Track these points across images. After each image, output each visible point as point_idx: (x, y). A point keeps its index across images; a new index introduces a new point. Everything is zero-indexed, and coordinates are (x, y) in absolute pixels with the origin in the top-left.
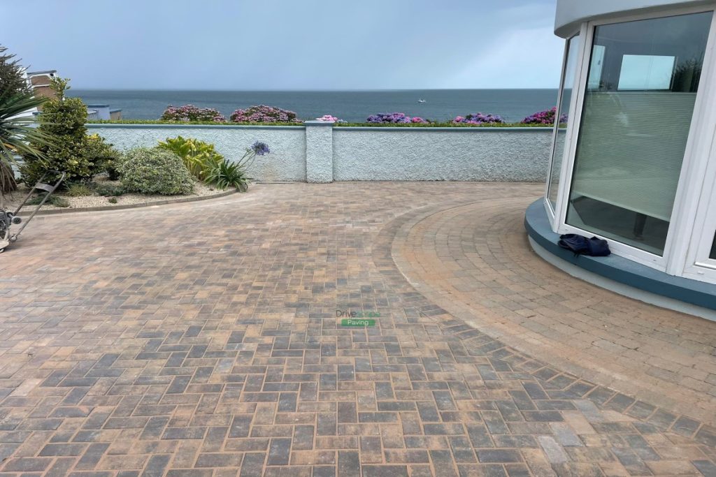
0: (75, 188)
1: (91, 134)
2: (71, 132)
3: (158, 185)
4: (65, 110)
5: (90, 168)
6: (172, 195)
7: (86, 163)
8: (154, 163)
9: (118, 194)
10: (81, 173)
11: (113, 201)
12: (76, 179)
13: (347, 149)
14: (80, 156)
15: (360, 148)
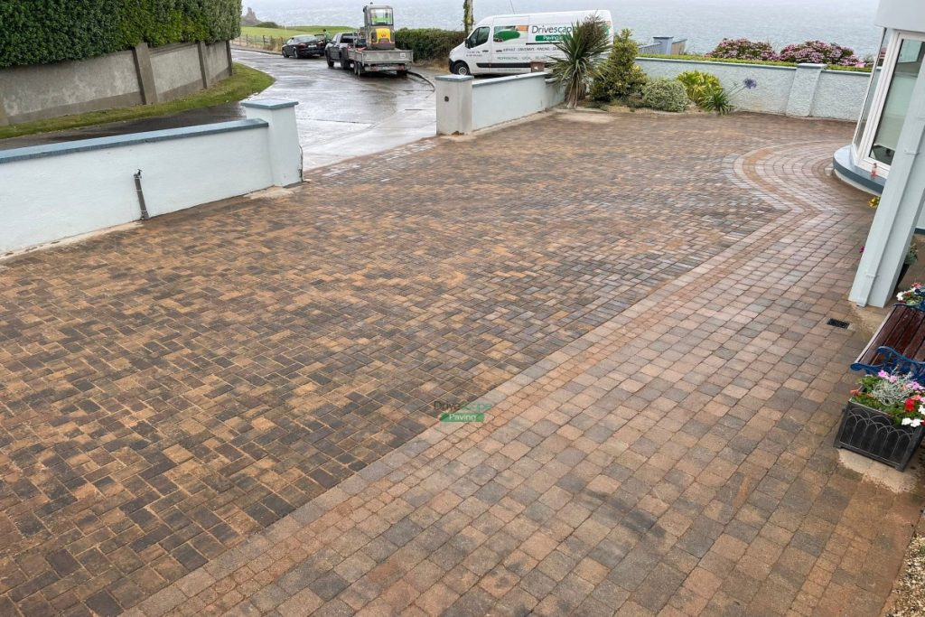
0: (615, 101)
1: (636, 66)
2: (624, 65)
3: (663, 103)
4: (625, 50)
5: (628, 88)
6: (670, 111)
7: (627, 85)
8: (665, 88)
9: (638, 107)
10: (621, 91)
11: (633, 111)
12: (619, 95)
13: (831, 89)
14: (624, 80)
15: (842, 90)
